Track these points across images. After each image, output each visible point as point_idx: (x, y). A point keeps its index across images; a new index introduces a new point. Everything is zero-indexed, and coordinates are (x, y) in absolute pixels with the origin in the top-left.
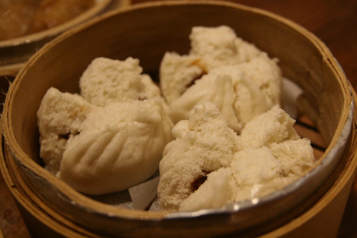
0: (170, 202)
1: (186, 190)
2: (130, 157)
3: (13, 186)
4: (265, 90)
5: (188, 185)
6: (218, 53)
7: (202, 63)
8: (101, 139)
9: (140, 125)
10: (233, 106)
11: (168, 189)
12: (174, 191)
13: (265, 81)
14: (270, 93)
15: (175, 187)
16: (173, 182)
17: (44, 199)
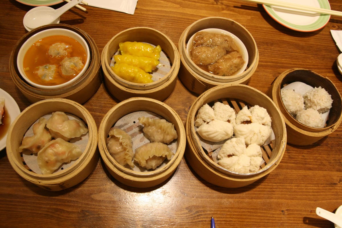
0: (221, 155)
1: (226, 155)
2: (218, 138)
3: (188, 135)
4: (262, 137)
5: (227, 155)
6: (258, 118)
7: (252, 118)
8: (213, 132)
9: (224, 133)
10: (251, 138)
11: (222, 152)
12: (223, 153)
13: (264, 135)
14: (263, 138)
15: (224, 153)
16: (224, 152)
17: (194, 144)
